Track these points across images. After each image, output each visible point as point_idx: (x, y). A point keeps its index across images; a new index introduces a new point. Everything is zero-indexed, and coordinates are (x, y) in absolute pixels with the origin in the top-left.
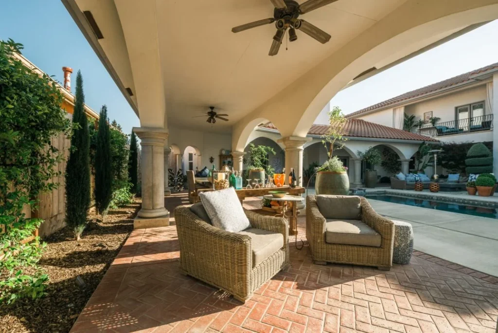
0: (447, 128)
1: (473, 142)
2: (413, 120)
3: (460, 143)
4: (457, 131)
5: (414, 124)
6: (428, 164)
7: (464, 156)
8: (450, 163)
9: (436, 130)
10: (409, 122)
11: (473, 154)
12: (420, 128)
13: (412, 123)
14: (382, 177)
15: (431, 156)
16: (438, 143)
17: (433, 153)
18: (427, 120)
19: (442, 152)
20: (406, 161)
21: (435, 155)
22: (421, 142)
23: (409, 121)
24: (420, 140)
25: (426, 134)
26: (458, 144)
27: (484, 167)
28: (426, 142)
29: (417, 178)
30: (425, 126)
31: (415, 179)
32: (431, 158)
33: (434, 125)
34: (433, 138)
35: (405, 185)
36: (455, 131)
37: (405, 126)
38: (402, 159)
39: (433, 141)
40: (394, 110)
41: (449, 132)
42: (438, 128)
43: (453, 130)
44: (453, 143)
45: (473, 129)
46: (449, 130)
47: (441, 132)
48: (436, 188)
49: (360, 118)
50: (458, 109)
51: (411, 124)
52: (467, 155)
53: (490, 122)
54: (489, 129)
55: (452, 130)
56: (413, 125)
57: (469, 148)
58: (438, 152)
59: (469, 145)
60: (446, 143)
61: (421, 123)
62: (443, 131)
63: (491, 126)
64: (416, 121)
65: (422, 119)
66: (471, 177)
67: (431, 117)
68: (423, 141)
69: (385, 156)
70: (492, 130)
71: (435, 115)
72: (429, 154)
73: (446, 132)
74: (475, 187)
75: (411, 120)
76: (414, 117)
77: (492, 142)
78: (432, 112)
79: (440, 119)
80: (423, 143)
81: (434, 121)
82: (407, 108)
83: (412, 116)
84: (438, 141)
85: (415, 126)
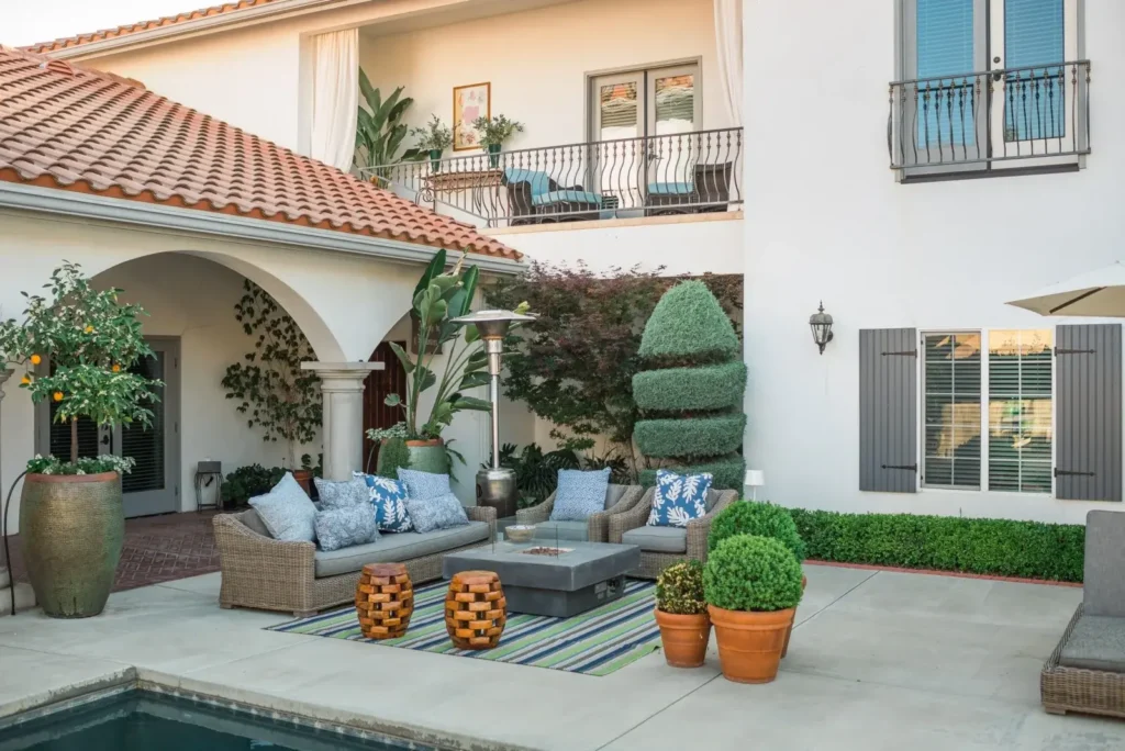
0: (553, 186)
1: (663, 274)
2: (403, 120)
3: (611, 276)
4: (593, 206)
5: (408, 142)
6: (466, 393)
7: (627, 357)
8: (565, 384)
9: (504, 190)
10: (384, 130)
11: (665, 348)
12: (436, 166)
13: (398, 132)
14: (226, 470)
15: (476, 346)
16: (507, 265)
17: (482, 329)
18: (467, 127)
19: (527, 324)
20: (347, 373)
21: (495, 346)
22: (427, 252)
23: (380, 120)
24: (424, 240)
25: (457, 208)
26: (598, 276)
29: (389, 507)
30: (454, 162)
31: (381, 514)
32: (473, 358)
33: (494, 161)
34: (491, 233)
36: (584, 205)
37: (364, 150)
39: (487, 250)
40: (308, 41)
41: (560, 206)
42: (513, 179)
43: (580, 197)
44: (576, 271)
45: (660, 203)
46: (562, 195)
47: (525, 205)
48: (481, 615)
49: (125, 71)
50: (600, 83)
51: (393, 146)
52: (642, 351)
53: (729, 165)
54: (723, 209)
55: (572, 196)
56: (400, 152)
57: (647, 311)
58: (507, 322)
59: (649, 290)
60: (549, 271)
61: (438, 146)
62: (536, 199)
63: (733, 196)
64: (419, 126)
65: (446, 122)
66: (665, 489)
67: (483, 113)
68: (436, 249)
69: (248, 329)
70: (739, 215)
71: (503, 108)
72: (463, 331)
73: (549, 208)
74: (703, 612)
75: (392, 117)
76: (409, 101)
77: (738, 280)
78: (489, 84)
79: (520, 129)
80: (439, 263)
81: (497, 136)
82: (371, 37)
83: (401, 98)
84: (515, 255)
85: (410, 154)
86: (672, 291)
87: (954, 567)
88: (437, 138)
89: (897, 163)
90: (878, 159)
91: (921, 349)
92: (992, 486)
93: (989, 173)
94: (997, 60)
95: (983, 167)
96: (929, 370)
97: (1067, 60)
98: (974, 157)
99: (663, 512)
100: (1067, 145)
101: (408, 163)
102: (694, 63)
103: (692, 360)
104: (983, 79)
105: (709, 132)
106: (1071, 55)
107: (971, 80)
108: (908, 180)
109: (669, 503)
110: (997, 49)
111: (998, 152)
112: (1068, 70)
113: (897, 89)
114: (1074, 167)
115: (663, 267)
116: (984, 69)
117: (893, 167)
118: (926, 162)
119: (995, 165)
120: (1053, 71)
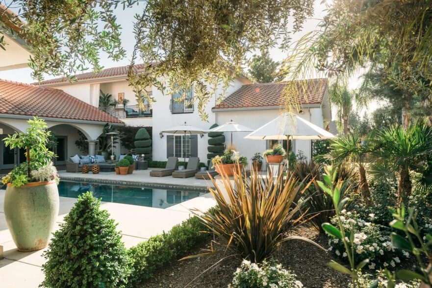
0: (133, 111)
2: (109, 99)
5: (111, 103)
9: (125, 112)
10: (106, 100)
11: (139, 137)
12: (115, 107)
13: (108, 101)
16: (122, 125)
18: (120, 100)
20: (92, 141)
22: (106, 123)
23: (104, 98)
24: (105, 121)
27: (144, 149)
28: (109, 123)
33: (124, 107)
34: (121, 119)
35: (77, 167)
38: (89, 140)
39: (120, 123)
40: (92, 86)
41: (134, 115)
42: (127, 110)
46: (134, 113)
47: (128, 114)
51: (108, 103)
52: (135, 138)
54: (151, 117)
55: (136, 113)
56: (109, 104)
57: (137, 132)
58: (114, 134)
61: (114, 104)
62: (130, 113)
64: (112, 100)
65: (117, 99)
67: (123, 98)
71: (126, 98)
73: (131, 115)
75: (107, 98)
76: (111, 95)
77: (151, 128)
78: (124, 93)
79: (128, 101)
80: (107, 125)
81: (125, 102)
82: (102, 85)
83: (109, 95)
84: (123, 123)
85: (111, 105)
86: (140, 129)
88: (115, 102)
90: (169, 111)
91: (174, 138)
93: (183, 113)
96: (176, 141)
98: (181, 111)
101: (110, 106)
103: (142, 140)
108: (173, 114)
111: (185, 110)
113: (171, 101)
114: (192, 113)
117: (171, 112)
118: (176, 111)
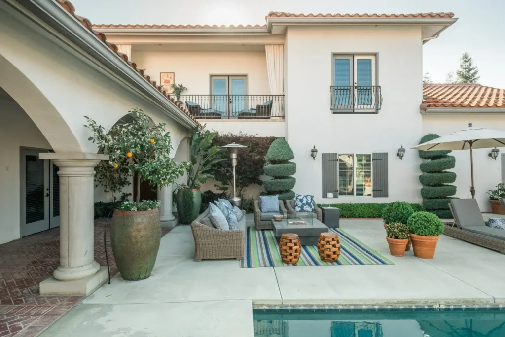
21: (234, 156)
50: (214, 78)
66: (301, 200)
67: (172, 83)
78: (174, 73)
79: (187, 89)
87: (359, 217)
89: (332, 108)
90: (328, 107)
92: (357, 195)
93: (353, 113)
94: (356, 83)
95: (352, 111)
96: (340, 164)
97: (372, 85)
98: (349, 108)
99: (302, 207)
100: (372, 107)
102: (245, 76)
104: (352, 88)
105: (251, 95)
106: (373, 84)
107: (349, 88)
108: (334, 113)
109: (303, 204)
110: (356, 81)
111: (355, 107)
112: (372, 87)
113: (332, 88)
115: (257, 134)
116: (352, 85)
117: (331, 109)
119: (355, 111)
120: (369, 88)
